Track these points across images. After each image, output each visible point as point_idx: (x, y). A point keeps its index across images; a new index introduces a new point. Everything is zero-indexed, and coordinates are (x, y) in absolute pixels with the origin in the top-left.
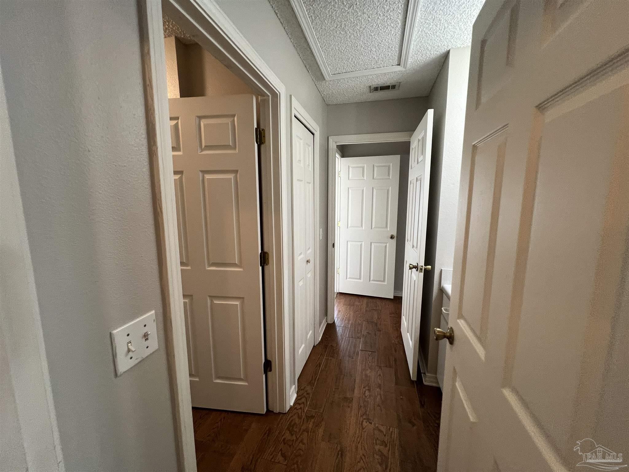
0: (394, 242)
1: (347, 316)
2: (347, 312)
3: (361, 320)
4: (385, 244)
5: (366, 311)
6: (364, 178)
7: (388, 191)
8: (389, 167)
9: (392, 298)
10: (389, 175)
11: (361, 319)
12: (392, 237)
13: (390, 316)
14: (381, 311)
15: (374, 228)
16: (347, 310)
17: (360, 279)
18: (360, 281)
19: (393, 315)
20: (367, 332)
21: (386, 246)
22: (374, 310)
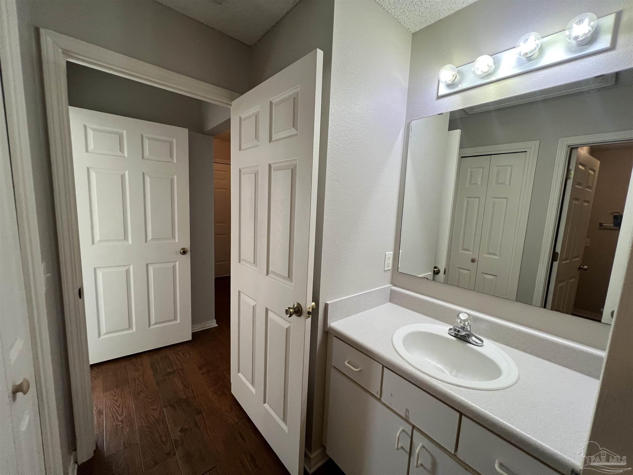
0: (187, 258)
1: (121, 415)
2: (119, 407)
3: (156, 410)
4: (173, 264)
5: (157, 383)
6: (123, 153)
7: (172, 181)
8: (171, 144)
9: (190, 338)
10: (171, 156)
11: (156, 407)
12: (184, 252)
13: (202, 374)
14: (182, 370)
15: (152, 239)
16: (117, 401)
17: (130, 327)
18: (130, 332)
19: (204, 370)
20: (181, 431)
21: (174, 267)
22: (170, 373)
